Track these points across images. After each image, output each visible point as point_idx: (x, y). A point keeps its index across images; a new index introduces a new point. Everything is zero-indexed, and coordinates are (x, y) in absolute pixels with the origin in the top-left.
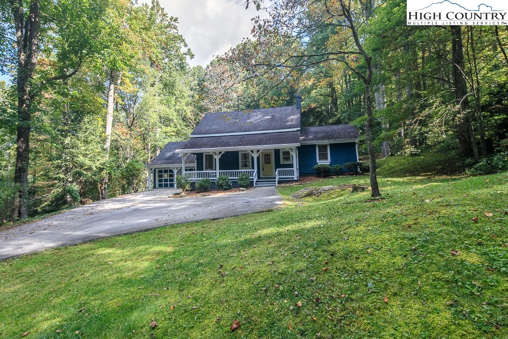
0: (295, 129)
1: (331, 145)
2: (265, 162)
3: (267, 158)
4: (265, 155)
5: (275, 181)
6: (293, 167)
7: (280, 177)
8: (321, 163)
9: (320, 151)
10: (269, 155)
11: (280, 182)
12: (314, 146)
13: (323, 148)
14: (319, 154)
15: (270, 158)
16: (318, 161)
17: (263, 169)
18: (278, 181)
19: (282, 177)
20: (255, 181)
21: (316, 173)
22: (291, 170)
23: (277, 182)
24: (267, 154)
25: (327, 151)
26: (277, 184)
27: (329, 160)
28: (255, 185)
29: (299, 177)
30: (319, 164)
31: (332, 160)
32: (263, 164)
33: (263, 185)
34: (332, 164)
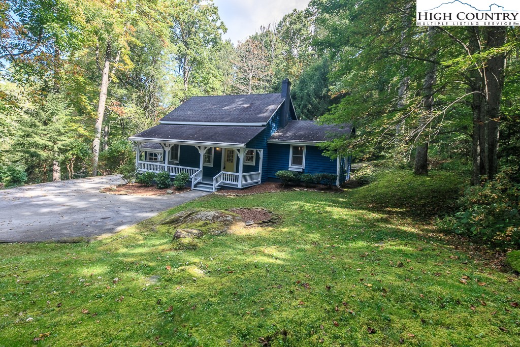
0: (260, 124)
1: (308, 147)
2: (228, 161)
3: (230, 156)
4: (228, 151)
7: (224, 181)
9: (294, 153)
10: (233, 152)
12: (288, 147)
13: (297, 150)
14: (293, 157)
15: (233, 156)
16: (290, 166)
17: (224, 168)
18: (221, 186)
19: (226, 182)
20: (194, 182)
24: (231, 151)
25: (302, 153)
26: (214, 190)
27: (303, 167)
28: (193, 188)
29: (260, 183)
30: (289, 169)
31: (307, 166)
32: (225, 161)
33: (201, 189)
34: (306, 171)
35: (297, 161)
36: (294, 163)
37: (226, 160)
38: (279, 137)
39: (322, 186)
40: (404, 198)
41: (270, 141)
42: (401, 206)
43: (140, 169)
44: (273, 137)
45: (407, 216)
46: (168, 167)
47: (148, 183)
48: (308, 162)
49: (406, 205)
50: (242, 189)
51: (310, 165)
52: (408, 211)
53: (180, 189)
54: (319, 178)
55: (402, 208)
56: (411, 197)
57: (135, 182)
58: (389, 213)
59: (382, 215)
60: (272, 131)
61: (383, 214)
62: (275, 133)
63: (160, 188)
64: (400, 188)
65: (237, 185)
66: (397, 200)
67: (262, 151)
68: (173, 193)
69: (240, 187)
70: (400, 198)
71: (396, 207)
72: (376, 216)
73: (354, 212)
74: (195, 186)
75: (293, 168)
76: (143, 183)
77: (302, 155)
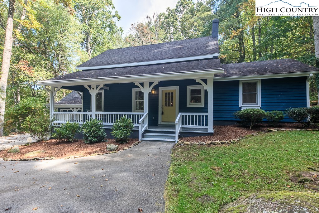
0: (211, 56)
2: (166, 104)
3: (169, 99)
4: (166, 94)
5: (174, 133)
6: (207, 112)
7: (184, 126)
8: (245, 107)
9: (245, 90)
10: (172, 93)
11: (182, 135)
12: (237, 83)
14: (244, 95)
15: (172, 99)
16: (241, 105)
17: (163, 113)
18: (180, 133)
19: (187, 126)
20: (141, 131)
21: (238, 122)
22: (203, 116)
23: (177, 135)
24: (169, 93)
25: (255, 90)
26: (177, 140)
27: (259, 104)
28: (140, 138)
30: (242, 109)
31: (263, 104)
32: (162, 106)
33: (154, 139)
36: (244, 102)
37: (164, 104)
43: (55, 122)
46: (95, 115)
47: (71, 138)
51: (267, 102)
53: (124, 141)
57: (51, 139)
63: (92, 143)
68: (117, 148)
74: (144, 136)
76: (64, 138)
77: (256, 92)
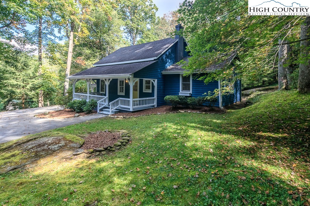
1: (193, 75)
9: (183, 81)
10: (137, 83)
14: (183, 84)
15: (137, 86)
16: (181, 91)
20: (99, 107)
27: (191, 92)
28: (98, 111)
29: (156, 106)
30: (180, 95)
31: (194, 92)
34: (193, 95)
35: (186, 88)
36: (184, 89)
38: (172, 69)
39: (206, 108)
40: (282, 120)
41: (164, 72)
42: (276, 131)
43: (75, 99)
44: (167, 70)
45: (282, 145)
46: (89, 96)
48: (194, 88)
49: (283, 129)
50: (133, 112)
51: (196, 90)
52: (285, 138)
53: (89, 112)
54: (200, 100)
55: (278, 132)
56: (291, 118)
58: (259, 139)
59: (248, 143)
60: (167, 65)
61: (251, 141)
62: (169, 66)
64: (280, 108)
65: (129, 109)
66: (274, 122)
67: (156, 80)
69: (131, 110)
70: (278, 120)
71: (269, 132)
72: (240, 143)
73: (217, 137)
74: (101, 110)
75: (182, 93)
77: (190, 82)
